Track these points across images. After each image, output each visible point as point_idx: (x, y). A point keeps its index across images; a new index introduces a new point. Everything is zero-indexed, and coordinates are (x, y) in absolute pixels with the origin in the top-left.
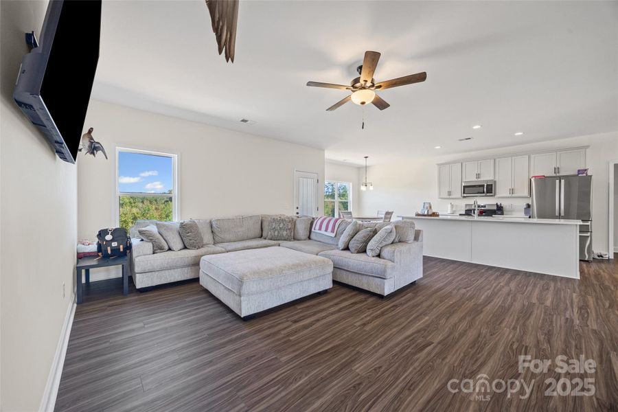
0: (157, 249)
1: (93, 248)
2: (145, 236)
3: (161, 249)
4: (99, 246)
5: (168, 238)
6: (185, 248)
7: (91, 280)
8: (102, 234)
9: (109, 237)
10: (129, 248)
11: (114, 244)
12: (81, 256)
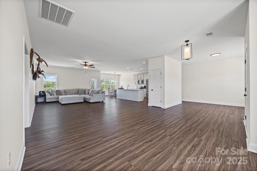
0: (51, 95)
1: (38, 95)
2: (48, 92)
3: (52, 95)
4: (39, 94)
5: (53, 93)
6: (57, 95)
7: (38, 101)
8: (40, 92)
9: (41, 93)
10: (45, 95)
11: (42, 94)
12: (36, 96)
